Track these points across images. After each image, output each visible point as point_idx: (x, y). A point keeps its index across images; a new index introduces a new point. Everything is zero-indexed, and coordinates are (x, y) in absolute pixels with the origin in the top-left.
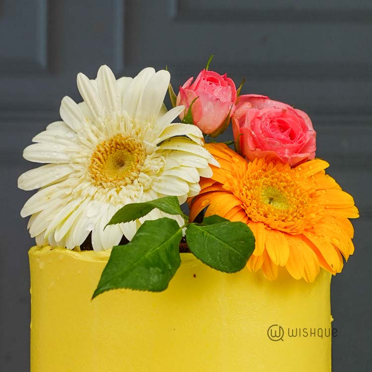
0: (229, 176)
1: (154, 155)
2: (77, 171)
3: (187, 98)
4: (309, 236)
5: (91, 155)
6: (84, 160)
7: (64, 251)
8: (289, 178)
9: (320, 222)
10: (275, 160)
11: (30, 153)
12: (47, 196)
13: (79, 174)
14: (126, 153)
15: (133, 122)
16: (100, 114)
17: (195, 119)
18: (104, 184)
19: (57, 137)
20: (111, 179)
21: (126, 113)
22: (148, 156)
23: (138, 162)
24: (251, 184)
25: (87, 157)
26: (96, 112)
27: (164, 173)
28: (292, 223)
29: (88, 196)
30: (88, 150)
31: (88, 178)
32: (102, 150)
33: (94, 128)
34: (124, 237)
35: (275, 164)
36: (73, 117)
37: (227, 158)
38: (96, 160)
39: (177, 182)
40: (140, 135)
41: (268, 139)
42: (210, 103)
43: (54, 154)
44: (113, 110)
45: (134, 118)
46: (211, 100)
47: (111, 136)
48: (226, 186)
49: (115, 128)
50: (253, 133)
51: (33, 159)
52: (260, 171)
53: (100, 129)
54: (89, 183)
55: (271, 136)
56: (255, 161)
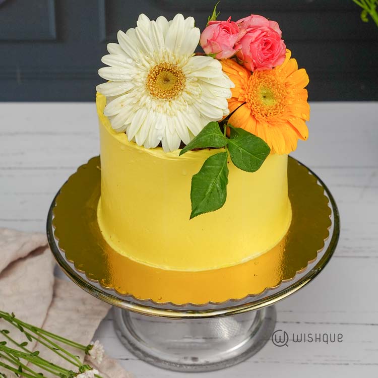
0: (241, 91)
2: (139, 87)
3: (212, 45)
5: (147, 76)
6: (142, 79)
12: (120, 103)
13: (140, 90)
14: (169, 74)
15: (174, 55)
16: (151, 50)
18: (160, 99)
21: (168, 50)
22: (187, 80)
23: (181, 83)
25: (145, 78)
26: (148, 49)
27: (202, 98)
29: (151, 108)
30: (144, 73)
32: (154, 72)
33: (147, 58)
34: (182, 142)
36: (130, 49)
37: (236, 73)
38: (151, 79)
39: (214, 108)
40: (179, 65)
43: (122, 76)
44: (159, 47)
45: (174, 53)
47: (159, 64)
48: (240, 98)
49: (161, 59)
53: (151, 59)
54: (149, 98)
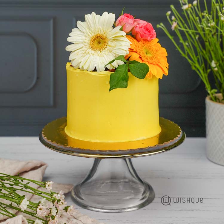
0: (135, 47)
1: (111, 41)
2: (86, 45)
3: (121, 23)
4: (159, 64)
5: (90, 40)
6: (88, 41)
7: (87, 72)
8: (150, 46)
9: (160, 59)
10: (146, 40)
11: (69, 39)
12: (77, 53)
13: (87, 46)
14: (101, 39)
15: (103, 30)
16: (92, 27)
17: (123, 29)
18: (96, 50)
19: (78, 34)
20: (98, 48)
21: (100, 27)
22: (109, 41)
23: (106, 42)
24: (141, 49)
25: (89, 41)
27: (116, 47)
28: (154, 60)
29: (92, 54)
31: (90, 48)
32: (93, 38)
33: (90, 31)
34: (106, 67)
35: (146, 41)
36: (83, 28)
37: (132, 40)
38: (92, 42)
39: (122, 50)
40: (105, 34)
41: (145, 35)
42: (129, 25)
43: (78, 40)
44: (96, 26)
45: (103, 28)
46: (129, 24)
47: (96, 34)
48: (135, 50)
49: (97, 32)
50: (141, 33)
51: (71, 41)
52: (142, 44)
53: (92, 32)
54: (91, 49)
55: (145, 34)
56: (141, 41)
